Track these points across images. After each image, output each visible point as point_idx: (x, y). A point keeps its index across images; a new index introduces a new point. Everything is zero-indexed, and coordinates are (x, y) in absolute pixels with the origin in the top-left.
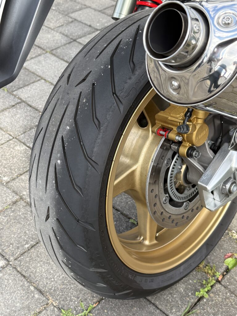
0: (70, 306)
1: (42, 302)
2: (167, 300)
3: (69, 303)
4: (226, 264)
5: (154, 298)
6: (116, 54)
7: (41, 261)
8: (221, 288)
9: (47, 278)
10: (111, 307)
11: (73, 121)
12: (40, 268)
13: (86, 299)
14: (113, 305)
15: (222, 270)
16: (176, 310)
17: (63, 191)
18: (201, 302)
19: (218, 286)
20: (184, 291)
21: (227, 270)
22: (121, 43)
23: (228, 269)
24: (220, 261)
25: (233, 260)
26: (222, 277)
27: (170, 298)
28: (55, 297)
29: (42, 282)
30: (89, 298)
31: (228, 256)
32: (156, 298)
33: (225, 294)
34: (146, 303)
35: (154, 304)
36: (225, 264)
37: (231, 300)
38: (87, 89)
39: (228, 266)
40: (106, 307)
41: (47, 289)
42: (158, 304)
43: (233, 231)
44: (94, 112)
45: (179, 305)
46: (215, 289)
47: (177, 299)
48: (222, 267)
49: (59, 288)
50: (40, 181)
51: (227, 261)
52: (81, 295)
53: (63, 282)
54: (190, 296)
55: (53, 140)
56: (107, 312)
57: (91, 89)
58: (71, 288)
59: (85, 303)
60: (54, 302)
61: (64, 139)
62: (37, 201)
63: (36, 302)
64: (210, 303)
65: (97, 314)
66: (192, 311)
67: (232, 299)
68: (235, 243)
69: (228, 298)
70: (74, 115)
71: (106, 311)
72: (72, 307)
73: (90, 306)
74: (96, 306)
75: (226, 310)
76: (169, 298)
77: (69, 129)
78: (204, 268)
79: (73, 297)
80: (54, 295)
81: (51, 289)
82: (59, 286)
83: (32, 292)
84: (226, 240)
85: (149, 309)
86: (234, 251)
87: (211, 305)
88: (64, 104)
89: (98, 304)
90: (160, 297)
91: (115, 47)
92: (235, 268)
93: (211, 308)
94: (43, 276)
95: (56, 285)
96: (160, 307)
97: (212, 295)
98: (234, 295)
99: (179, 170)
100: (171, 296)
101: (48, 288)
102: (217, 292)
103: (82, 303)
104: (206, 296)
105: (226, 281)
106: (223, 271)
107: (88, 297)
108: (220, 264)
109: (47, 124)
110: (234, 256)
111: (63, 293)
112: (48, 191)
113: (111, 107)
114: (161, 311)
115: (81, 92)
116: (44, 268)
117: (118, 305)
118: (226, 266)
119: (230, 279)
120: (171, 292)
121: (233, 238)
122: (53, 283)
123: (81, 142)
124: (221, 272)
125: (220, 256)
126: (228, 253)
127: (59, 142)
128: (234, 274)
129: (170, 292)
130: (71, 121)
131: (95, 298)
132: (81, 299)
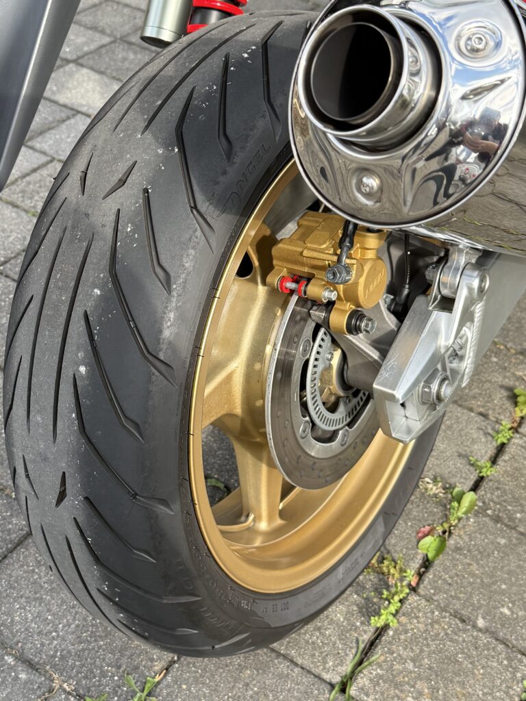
0: (104, 688)
1: (39, 687)
2: (313, 643)
3: (99, 681)
4: (422, 549)
5: (285, 643)
6: (187, 120)
7: (22, 597)
8: (419, 602)
9: (40, 633)
10: (193, 677)
11: (108, 275)
12: (21, 614)
13: (137, 668)
14: (200, 671)
15: (416, 564)
16: (334, 661)
17: (97, 434)
18: (383, 638)
19: (413, 598)
20: (345, 619)
21: (427, 564)
22: (194, 96)
23: (428, 560)
24: (410, 546)
25: (435, 540)
26: (418, 578)
27: (318, 638)
28: (67, 672)
29: (31, 643)
30: (144, 663)
31: (424, 532)
32: (289, 642)
33: (429, 615)
34: (270, 656)
35: (285, 657)
36: (420, 551)
37: (443, 625)
38: (131, 203)
39: (427, 555)
40: (184, 678)
41: (44, 657)
42: (294, 654)
43: (427, 480)
44: (154, 253)
45: (340, 652)
46: (409, 607)
47: (333, 639)
48: (415, 559)
49: (73, 651)
50: (37, 418)
51: (423, 545)
52: (124, 660)
53: (79, 637)
54: (359, 628)
55: (64, 322)
56: (189, 690)
57: (141, 201)
58: (100, 647)
59: (137, 676)
60: (66, 684)
61: (91, 319)
62: (34, 461)
63: (24, 688)
64: (402, 637)
65: (167, 697)
66: (367, 660)
67: (444, 622)
68: (433, 503)
69: (437, 622)
70: (108, 263)
71: (184, 687)
72: (108, 690)
73: (149, 681)
74: (162, 679)
75: (437, 648)
76: (316, 638)
77: (100, 295)
78: (380, 565)
79: (106, 668)
80: (62, 668)
81: (54, 656)
82: (71, 647)
83: (11, 668)
84: (416, 500)
85: (278, 668)
86: (434, 520)
87: (406, 641)
88: (80, 240)
89: (165, 674)
90: (297, 639)
91: (181, 104)
92: (441, 556)
93: (405, 649)
94: (31, 630)
95: (63, 647)
96: (300, 661)
97: (403, 619)
98: (448, 614)
99: (328, 362)
100: (320, 633)
101: (46, 655)
102: (412, 611)
103: (130, 676)
104: (394, 623)
105: (429, 587)
106: (418, 566)
107: (142, 661)
108: (411, 552)
109: (43, 287)
110: (436, 532)
111: (83, 662)
112: (59, 437)
113: (190, 239)
114: (303, 668)
115: (119, 210)
116: (30, 611)
117: (210, 669)
118: (423, 554)
119: (434, 582)
120: (319, 624)
121: (428, 494)
122: (56, 642)
123: (129, 321)
124: (414, 569)
125: (408, 536)
126: (424, 527)
127: (78, 326)
128: (441, 570)
129: (316, 625)
130: (102, 275)
131: (156, 661)
132: (125, 670)
